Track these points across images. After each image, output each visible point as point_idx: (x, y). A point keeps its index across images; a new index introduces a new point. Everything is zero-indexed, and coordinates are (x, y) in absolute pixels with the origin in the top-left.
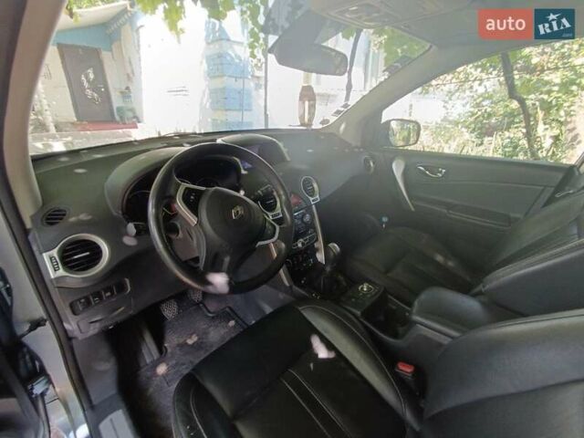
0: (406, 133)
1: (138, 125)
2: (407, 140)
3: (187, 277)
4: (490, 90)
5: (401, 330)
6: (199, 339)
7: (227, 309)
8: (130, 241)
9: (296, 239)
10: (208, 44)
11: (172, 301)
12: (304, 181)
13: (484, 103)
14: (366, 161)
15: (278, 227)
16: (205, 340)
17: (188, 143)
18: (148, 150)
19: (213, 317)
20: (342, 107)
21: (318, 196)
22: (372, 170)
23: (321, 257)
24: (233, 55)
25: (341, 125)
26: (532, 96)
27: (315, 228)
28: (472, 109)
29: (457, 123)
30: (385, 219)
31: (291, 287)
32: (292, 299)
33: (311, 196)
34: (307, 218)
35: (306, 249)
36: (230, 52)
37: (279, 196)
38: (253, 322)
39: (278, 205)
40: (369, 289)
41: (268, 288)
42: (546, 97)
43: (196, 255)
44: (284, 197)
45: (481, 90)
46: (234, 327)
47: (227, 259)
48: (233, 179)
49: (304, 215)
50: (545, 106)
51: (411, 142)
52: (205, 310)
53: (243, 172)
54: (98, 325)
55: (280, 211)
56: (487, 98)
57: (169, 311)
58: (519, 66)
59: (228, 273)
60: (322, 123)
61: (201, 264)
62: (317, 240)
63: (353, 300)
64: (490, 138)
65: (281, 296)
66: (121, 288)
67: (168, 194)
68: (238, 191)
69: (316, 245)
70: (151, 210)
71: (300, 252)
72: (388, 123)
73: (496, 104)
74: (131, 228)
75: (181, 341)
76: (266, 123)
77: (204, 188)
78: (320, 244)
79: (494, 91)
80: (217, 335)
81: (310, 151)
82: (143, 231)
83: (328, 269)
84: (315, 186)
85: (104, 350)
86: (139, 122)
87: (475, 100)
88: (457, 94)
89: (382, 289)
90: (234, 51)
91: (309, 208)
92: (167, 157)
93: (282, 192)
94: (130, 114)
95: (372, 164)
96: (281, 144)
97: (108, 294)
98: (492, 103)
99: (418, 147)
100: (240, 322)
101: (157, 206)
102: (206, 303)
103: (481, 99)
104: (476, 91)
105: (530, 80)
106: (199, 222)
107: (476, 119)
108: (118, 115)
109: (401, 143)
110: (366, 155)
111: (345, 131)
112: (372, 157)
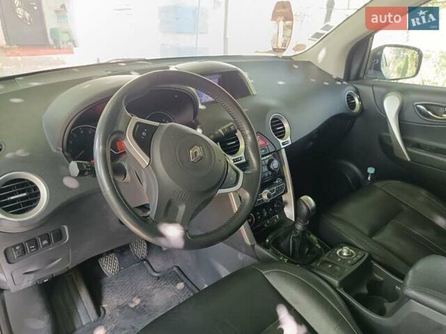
0: (401, 63)
1: (75, 49)
2: (403, 71)
3: (135, 226)
5: (388, 306)
6: (142, 302)
7: (175, 269)
8: (71, 183)
9: (262, 189)
11: (113, 255)
12: (273, 119)
14: (350, 97)
15: (241, 173)
16: (148, 304)
17: (136, 71)
18: (90, 79)
19: (158, 278)
20: (323, 29)
21: (289, 139)
22: (357, 108)
23: (289, 212)
25: (319, 51)
27: (283, 178)
30: (371, 170)
31: (253, 246)
32: (254, 261)
33: (281, 138)
34: (275, 164)
35: (273, 202)
37: (244, 136)
38: (206, 286)
39: (242, 146)
40: (350, 255)
41: (225, 245)
43: (146, 201)
44: (249, 138)
46: (183, 290)
47: (182, 209)
48: (189, 114)
49: (271, 161)
51: (408, 75)
52: (149, 268)
53: (201, 107)
54: (32, 276)
55: (243, 155)
57: (109, 267)
59: (182, 224)
60: (295, 49)
61: (152, 213)
62: (286, 191)
63: (330, 266)
65: (241, 256)
66: (59, 236)
67: (116, 129)
68: (195, 129)
69: (284, 198)
70: (98, 148)
71: (265, 205)
72: (381, 49)
74: (74, 167)
75: (121, 302)
76: (225, 49)
77: (157, 124)
78: (289, 197)
80: (164, 297)
81: (281, 83)
82: (87, 171)
83: (299, 227)
84: (286, 125)
85: (38, 305)
86: (75, 46)
89: (367, 255)
91: (276, 153)
92: (115, 86)
93: (247, 132)
94: (65, 38)
95: (357, 100)
96: (246, 75)
97: (45, 242)
99: (416, 81)
100: (190, 284)
101: (104, 144)
102: (150, 260)
106: (151, 164)
108: (52, 38)
109: (394, 76)
110: (349, 90)
111: (325, 58)
112: (357, 92)
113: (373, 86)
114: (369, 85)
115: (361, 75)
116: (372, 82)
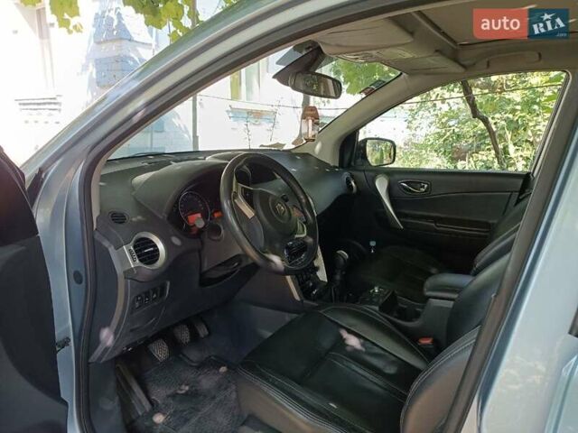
4: (455, 108)
6: (191, 388)
7: (213, 358)
10: (99, 43)
13: (451, 123)
14: (348, 182)
15: (304, 225)
16: (198, 388)
19: (198, 367)
22: (355, 189)
23: (322, 275)
24: (136, 59)
25: (316, 145)
26: (497, 116)
28: (439, 130)
29: (424, 146)
30: (373, 244)
31: (302, 301)
36: (132, 55)
40: (380, 292)
42: (511, 116)
45: (445, 108)
50: (513, 126)
51: (387, 163)
52: (187, 360)
56: (453, 118)
57: (160, 352)
58: (479, 82)
63: (368, 300)
64: (463, 162)
69: (316, 264)
72: (365, 141)
73: (464, 124)
79: (459, 109)
87: (440, 120)
88: (421, 113)
89: (391, 292)
90: (138, 55)
95: (353, 184)
97: (155, 296)
98: (459, 123)
99: (396, 165)
103: (446, 118)
104: (441, 109)
105: (493, 99)
106: (257, 214)
107: (444, 141)
109: (376, 164)
110: (346, 175)
111: (321, 150)
112: (352, 176)
113: (364, 171)
114: (360, 171)
115: (353, 163)
116: (363, 168)
